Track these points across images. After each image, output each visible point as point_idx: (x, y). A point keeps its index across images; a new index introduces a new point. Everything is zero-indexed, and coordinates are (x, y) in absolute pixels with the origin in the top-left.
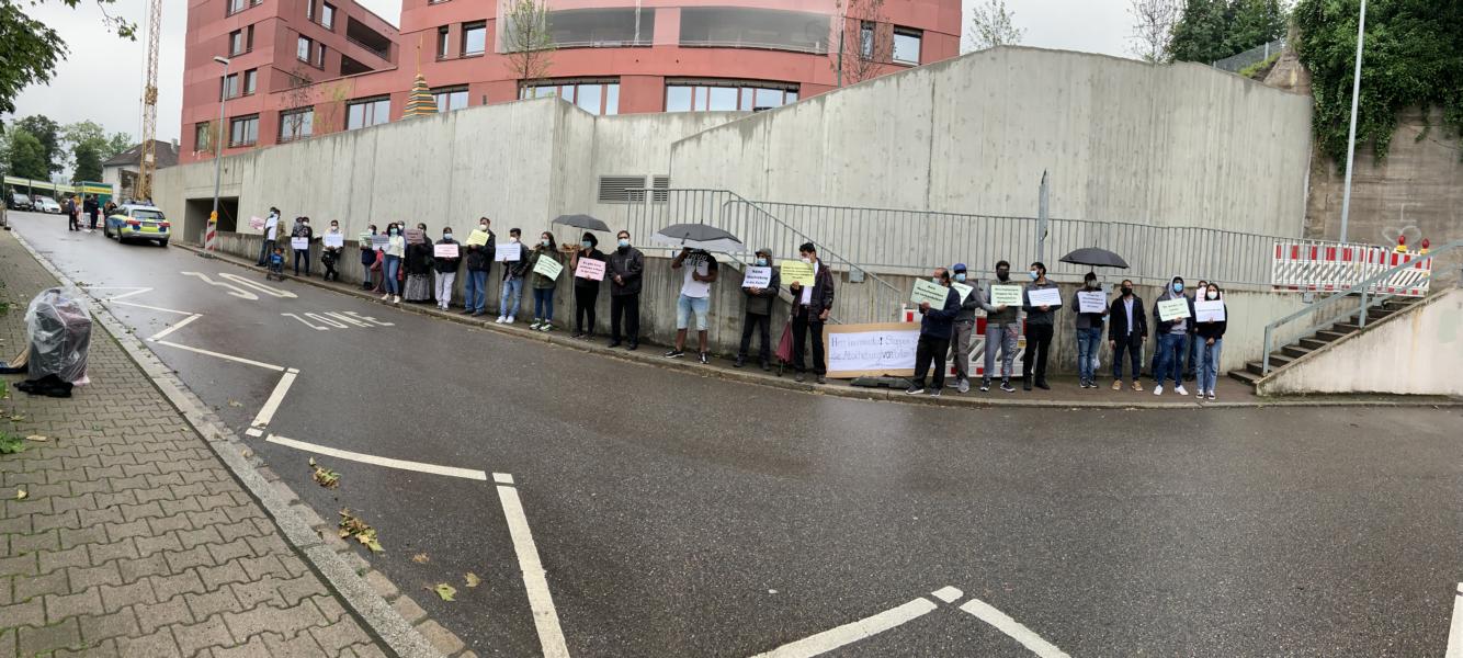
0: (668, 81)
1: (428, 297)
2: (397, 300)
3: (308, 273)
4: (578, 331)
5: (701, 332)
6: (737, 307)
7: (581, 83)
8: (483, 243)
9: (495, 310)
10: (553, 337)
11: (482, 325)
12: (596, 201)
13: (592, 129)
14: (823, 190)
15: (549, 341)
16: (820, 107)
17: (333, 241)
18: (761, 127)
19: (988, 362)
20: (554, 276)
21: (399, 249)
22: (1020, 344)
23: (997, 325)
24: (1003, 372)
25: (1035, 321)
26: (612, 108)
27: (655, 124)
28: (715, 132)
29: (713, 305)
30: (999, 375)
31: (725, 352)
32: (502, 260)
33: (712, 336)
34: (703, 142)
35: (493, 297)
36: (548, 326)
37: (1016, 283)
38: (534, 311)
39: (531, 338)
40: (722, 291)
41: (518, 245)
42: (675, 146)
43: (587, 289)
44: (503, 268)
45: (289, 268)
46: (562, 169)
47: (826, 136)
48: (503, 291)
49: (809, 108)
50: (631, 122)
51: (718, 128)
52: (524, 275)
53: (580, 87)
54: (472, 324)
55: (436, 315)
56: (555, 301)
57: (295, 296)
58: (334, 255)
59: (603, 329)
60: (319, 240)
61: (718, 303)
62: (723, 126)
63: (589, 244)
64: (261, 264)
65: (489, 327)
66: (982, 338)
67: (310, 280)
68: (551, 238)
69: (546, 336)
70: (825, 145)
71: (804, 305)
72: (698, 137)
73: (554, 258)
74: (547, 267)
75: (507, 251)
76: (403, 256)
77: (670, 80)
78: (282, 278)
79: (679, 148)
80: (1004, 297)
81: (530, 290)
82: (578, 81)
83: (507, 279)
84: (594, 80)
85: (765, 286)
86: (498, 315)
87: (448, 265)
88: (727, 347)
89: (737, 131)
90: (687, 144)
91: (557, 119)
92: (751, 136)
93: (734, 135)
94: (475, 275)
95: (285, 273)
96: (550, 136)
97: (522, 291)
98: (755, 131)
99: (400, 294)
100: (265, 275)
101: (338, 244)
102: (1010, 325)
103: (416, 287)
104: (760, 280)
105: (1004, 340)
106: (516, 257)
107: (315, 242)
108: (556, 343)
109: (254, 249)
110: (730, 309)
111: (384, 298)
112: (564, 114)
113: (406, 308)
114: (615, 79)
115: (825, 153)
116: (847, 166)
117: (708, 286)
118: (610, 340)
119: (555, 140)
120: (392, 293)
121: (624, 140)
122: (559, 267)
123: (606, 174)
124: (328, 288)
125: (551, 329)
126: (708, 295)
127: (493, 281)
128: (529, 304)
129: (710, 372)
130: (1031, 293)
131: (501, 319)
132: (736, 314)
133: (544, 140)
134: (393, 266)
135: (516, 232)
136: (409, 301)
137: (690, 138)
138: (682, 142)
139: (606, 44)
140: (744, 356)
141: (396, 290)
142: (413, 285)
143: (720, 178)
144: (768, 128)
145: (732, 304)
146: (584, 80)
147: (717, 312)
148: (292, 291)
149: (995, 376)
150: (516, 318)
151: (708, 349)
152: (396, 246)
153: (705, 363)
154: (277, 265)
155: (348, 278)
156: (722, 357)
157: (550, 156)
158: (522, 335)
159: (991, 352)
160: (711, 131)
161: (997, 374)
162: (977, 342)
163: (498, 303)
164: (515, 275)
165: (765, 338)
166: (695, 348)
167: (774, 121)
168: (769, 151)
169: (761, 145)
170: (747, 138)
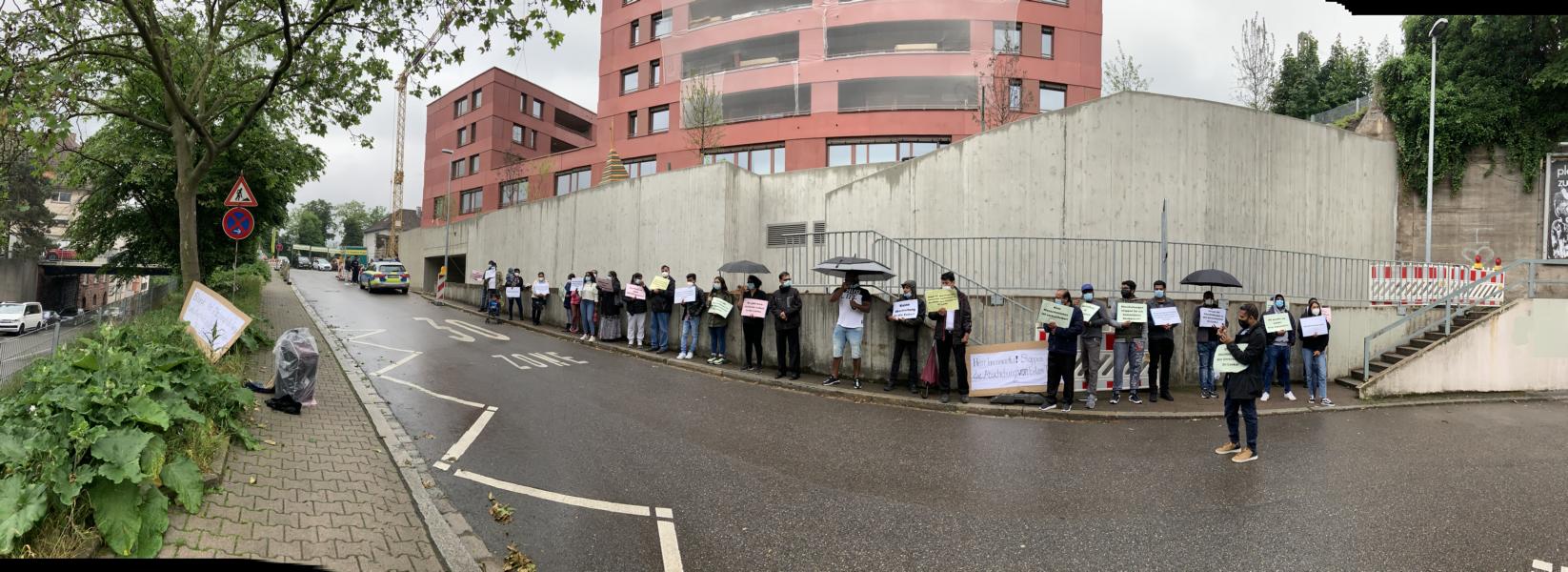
0: (829, 142)
1: (619, 336)
2: (592, 339)
3: (522, 317)
4: (748, 364)
5: (855, 360)
6: (886, 334)
7: (754, 150)
8: (664, 287)
9: (676, 347)
10: (726, 371)
11: (665, 361)
12: (765, 247)
13: (758, 186)
14: (966, 224)
15: (722, 375)
16: (958, 152)
17: (541, 289)
18: (906, 174)
19: (1118, 376)
20: (724, 314)
21: (593, 294)
22: (1144, 358)
23: (1124, 341)
24: (1131, 386)
25: (1157, 337)
26: (780, 167)
27: (812, 178)
28: (865, 182)
29: (865, 335)
30: (1128, 388)
31: (878, 377)
32: (680, 302)
33: (865, 363)
34: (853, 191)
35: (675, 336)
36: (720, 360)
37: (1141, 301)
38: (710, 347)
39: (706, 372)
40: (872, 322)
41: (694, 288)
42: (829, 195)
43: (753, 326)
44: (682, 309)
45: (505, 313)
46: (734, 221)
47: (966, 176)
48: (683, 330)
49: (949, 153)
50: (790, 178)
51: (867, 178)
52: (700, 315)
53: (753, 153)
54: (657, 360)
55: (627, 352)
56: (728, 338)
57: (508, 339)
58: (542, 302)
59: (771, 361)
60: (529, 288)
61: (869, 333)
62: (872, 176)
63: (752, 286)
64: (483, 309)
65: (670, 364)
66: (1111, 353)
67: (523, 323)
68: (722, 282)
69: (719, 370)
70: (965, 185)
71: (947, 331)
72: (850, 187)
73: (725, 299)
74: (720, 307)
75: (684, 294)
76: (596, 300)
77: (830, 141)
78: (500, 322)
79: (833, 197)
80: (1130, 313)
81: (705, 328)
82: (751, 148)
83: (686, 319)
84: (764, 146)
85: (915, 316)
86: (679, 351)
87: (636, 306)
88: (879, 372)
89: (884, 179)
90: (840, 193)
91: (727, 179)
92: (898, 182)
93: (882, 183)
94: (659, 317)
95: (501, 317)
96: (723, 194)
97: (699, 329)
98: (901, 178)
99: (596, 335)
100: (485, 319)
101: (545, 292)
102: (1135, 340)
103: (608, 327)
104: (907, 312)
105: (1130, 355)
106: (693, 298)
107: (526, 290)
108: (728, 376)
109: (476, 296)
110: (881, 337)
111: (582, 338)
112: (734, 176)
113: (600, 347)
114: (781, 144)
115: (966, 191)
116: (986, 201)
117: (861, 318)
118: (777, 371)
119: (727, 197)
120: (589, 333)
121: (786, 192)
122: (729, 307)
123: (772, 222)
124: (536, 331)
125: (724, 363)
126: (862, 326)
127: (674, 321)
128: (706, 341)
129: (863, 397)
130: (1153, 311)
131: (681, 355)
132: (886, 341)
133: (717, 198)
134: (590, 309)
135: (692, 277)
136: (603, 340)
137: (843, 188)
138: (836, 191)
139: (772, 116)
140: (896, 381)
141: (593, 331)
142: (606, 325)
143: (872, 221)
144: (913, 174)
145: (881, 331)
146: (755, 147)
147: (869, 340)
148: (506, 334)
149: (1124, 388)
150: (695, 354)
151: (862, 376)
152: (589, 291)
153: (858, 388)
154: (494, 310)
155: (554, 321)
156: (875, 382)
157: (722, 211)
158: (698, 370)
159: (1119, 368)
160: (861, 180)
161: (1126, 387)
162: (1107, 357)
163: (679, 340)
164: (692, 314)
165: (913, 362)
166: (851, 375)
167: (918, 168)
168: (914, 193)
169: (907, 190)
170: (894, 185)
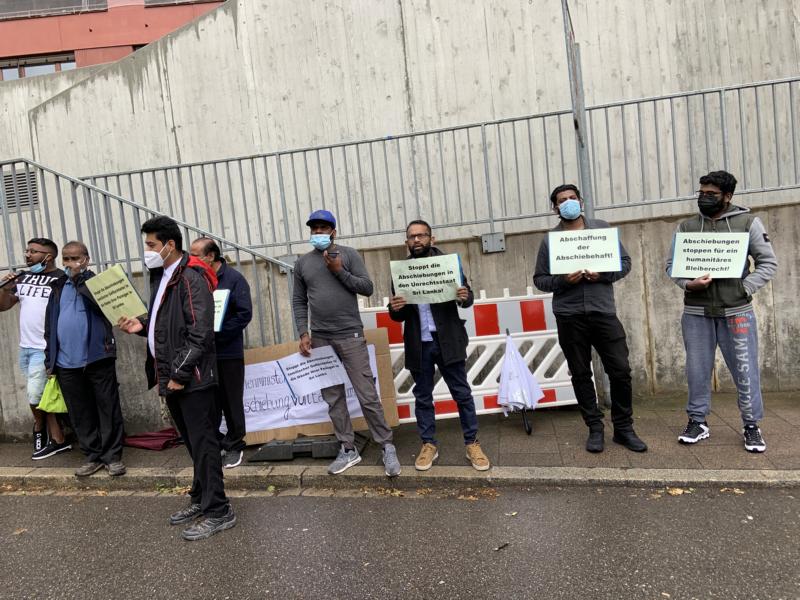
34: (73, 102)
42: (32, 115)
47: (247, 60)
72: (66, 95)
79: (41, 116)
89: (120, 77)
90: (50, 107)
92: (140, 82)
93: (116, 84)
98: (144, 71)
115: (251, 86)
116: (285, 98)
137: (53, 99)
138: (44, 106)
143: (109, 152)
160: (82, 83)
167: (168, 55)
168: (169, 97)
169: (158, 93)
170: (135, 86)
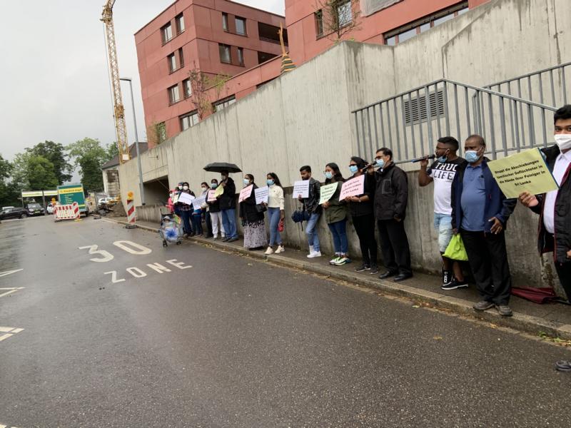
12: (402, 125)
13: (392, 59)
32: (297, 197)
42: (444, 49)
72: (468, 29)
79: (450, 49)
96: (344, 77)
112: (356, 55)
114: (464, 4)
119: (348, 79)
137: (459, 34)
138: (453, 41)
157: (346, 95)
160: (481, 17)
170: (523, 8)
